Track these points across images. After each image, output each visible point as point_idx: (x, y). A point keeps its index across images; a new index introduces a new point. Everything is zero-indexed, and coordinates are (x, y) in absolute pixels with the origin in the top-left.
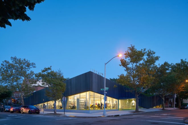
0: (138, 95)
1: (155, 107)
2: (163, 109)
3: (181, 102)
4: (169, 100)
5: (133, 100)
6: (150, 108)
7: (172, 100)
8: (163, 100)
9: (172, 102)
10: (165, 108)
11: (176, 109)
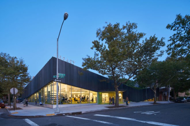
0: (118, 86)
1: (146, 100)
2: (155, 103)
3: (176, 95)
4: (163, 93)
5: (120, 93)
6: (140, 101)
7: (166, 93)
8: (155, 93)
9: (166, 95)
10: (157, 102)
11: (170, 102)
